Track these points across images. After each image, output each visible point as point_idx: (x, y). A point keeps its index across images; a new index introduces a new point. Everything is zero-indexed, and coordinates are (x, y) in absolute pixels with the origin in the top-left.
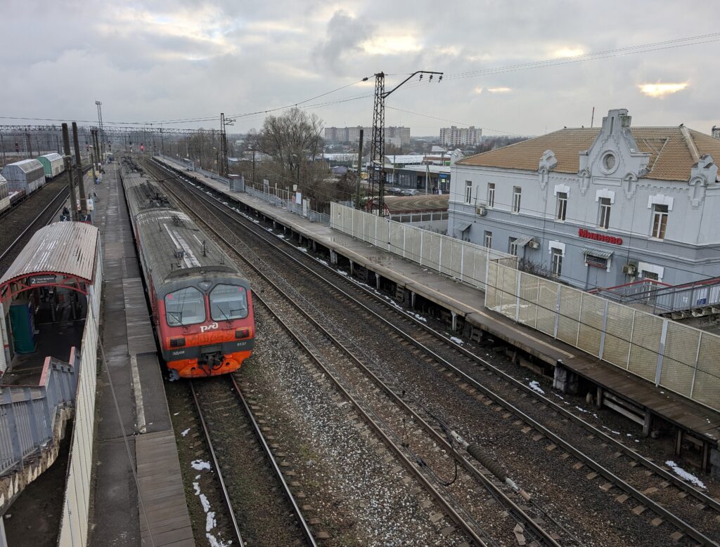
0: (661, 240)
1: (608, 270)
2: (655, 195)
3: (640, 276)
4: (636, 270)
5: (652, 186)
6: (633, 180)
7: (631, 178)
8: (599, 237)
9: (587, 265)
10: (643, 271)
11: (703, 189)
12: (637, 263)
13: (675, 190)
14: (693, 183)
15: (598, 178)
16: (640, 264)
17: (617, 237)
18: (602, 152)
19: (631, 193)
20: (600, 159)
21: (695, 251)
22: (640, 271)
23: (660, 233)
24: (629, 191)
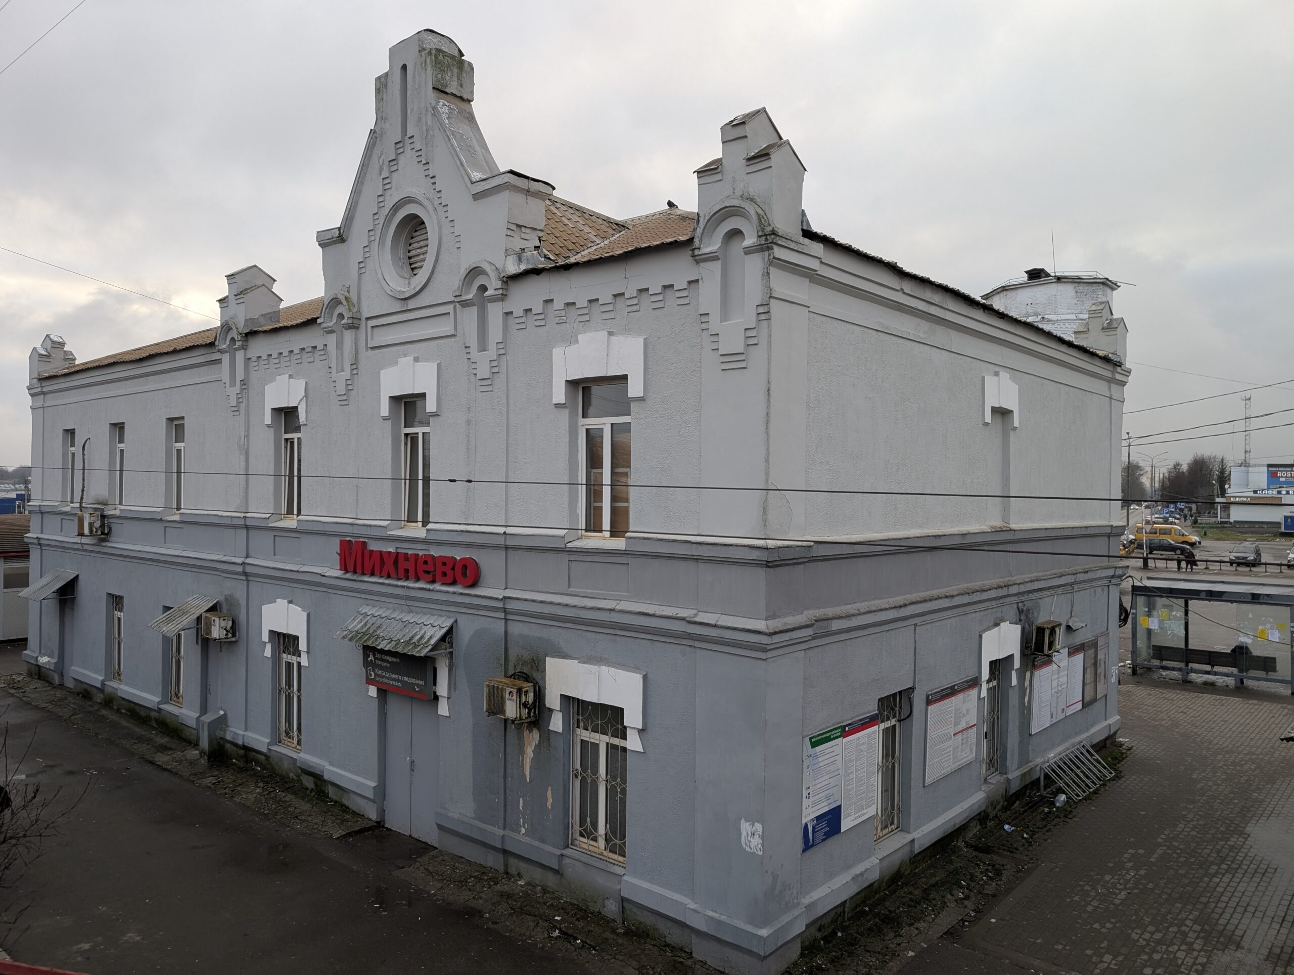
0: (619, 544)
1: (443, 709)
2: (572, 340)
3: (557, 723)
4: (540, 695)
5: (558, 304)
6: (489, 292)
7: (483, 288)
8: (402, 565)
9: (373, 691)
10: (565, 699)
11: (755, 264)
12: (538, 665)
13: (646, 300)
14: (711, 245)
15: (380, 321)
16: (552, 664)
17: (458, 555)
18: (386, 211)
19: (492, 353)
20: (381, 243)
21: (761, 572)
22: (553, 701)
23: (614, 511)
24: (483, 348)
